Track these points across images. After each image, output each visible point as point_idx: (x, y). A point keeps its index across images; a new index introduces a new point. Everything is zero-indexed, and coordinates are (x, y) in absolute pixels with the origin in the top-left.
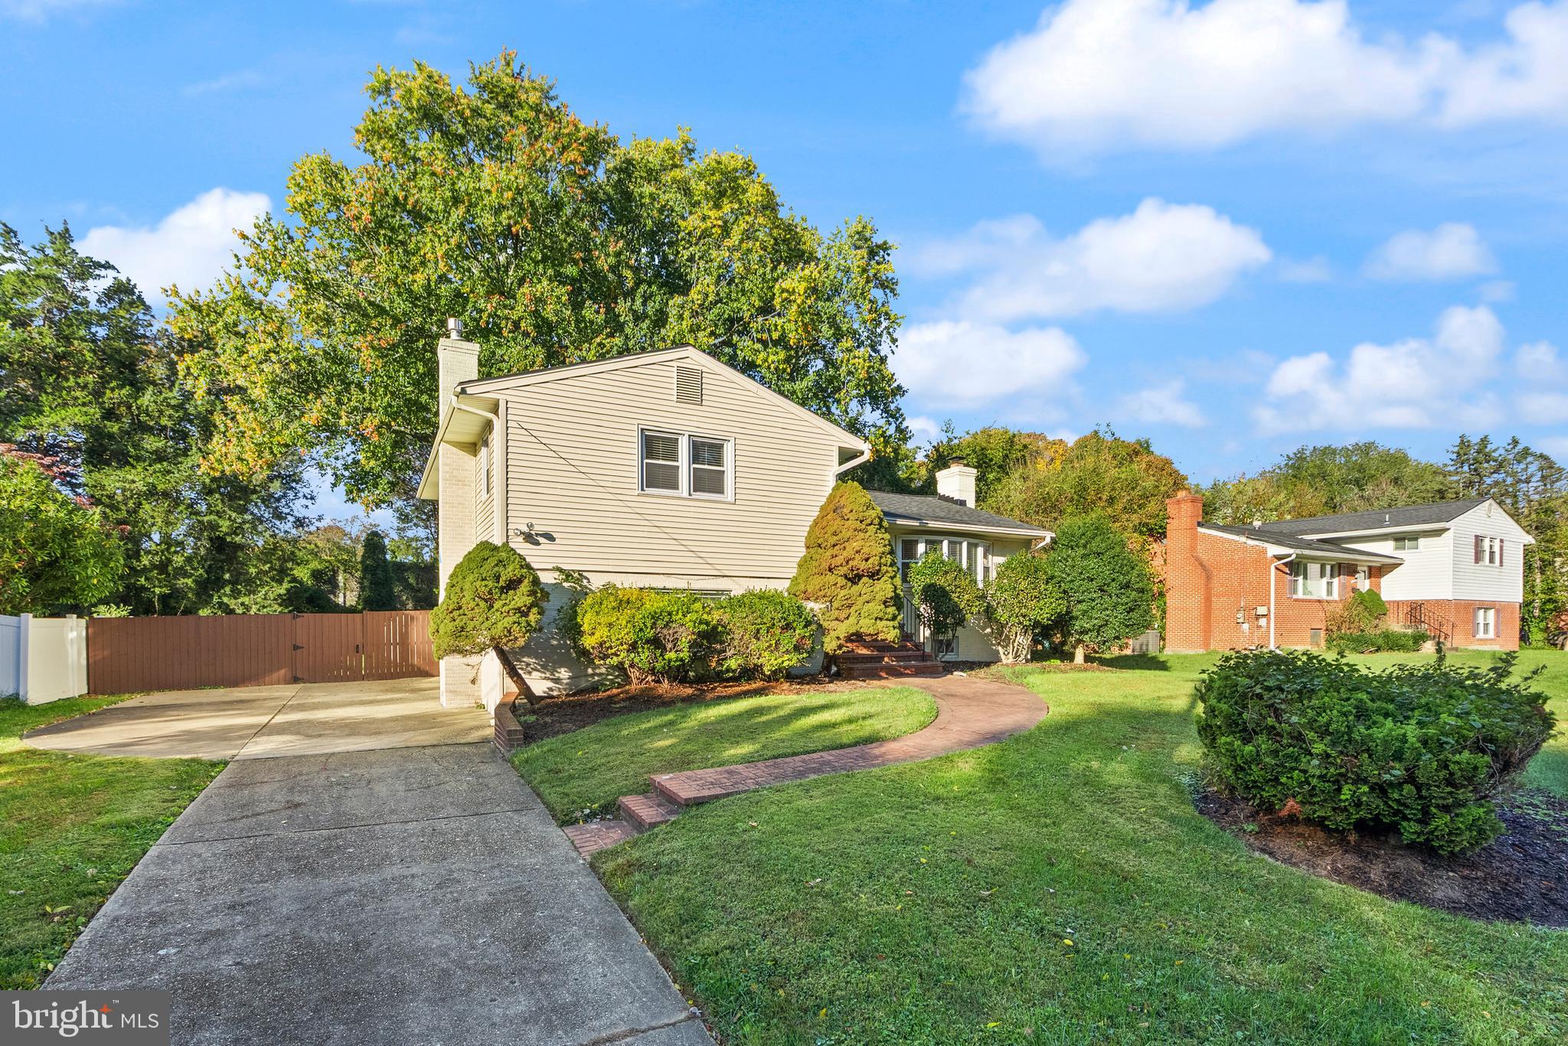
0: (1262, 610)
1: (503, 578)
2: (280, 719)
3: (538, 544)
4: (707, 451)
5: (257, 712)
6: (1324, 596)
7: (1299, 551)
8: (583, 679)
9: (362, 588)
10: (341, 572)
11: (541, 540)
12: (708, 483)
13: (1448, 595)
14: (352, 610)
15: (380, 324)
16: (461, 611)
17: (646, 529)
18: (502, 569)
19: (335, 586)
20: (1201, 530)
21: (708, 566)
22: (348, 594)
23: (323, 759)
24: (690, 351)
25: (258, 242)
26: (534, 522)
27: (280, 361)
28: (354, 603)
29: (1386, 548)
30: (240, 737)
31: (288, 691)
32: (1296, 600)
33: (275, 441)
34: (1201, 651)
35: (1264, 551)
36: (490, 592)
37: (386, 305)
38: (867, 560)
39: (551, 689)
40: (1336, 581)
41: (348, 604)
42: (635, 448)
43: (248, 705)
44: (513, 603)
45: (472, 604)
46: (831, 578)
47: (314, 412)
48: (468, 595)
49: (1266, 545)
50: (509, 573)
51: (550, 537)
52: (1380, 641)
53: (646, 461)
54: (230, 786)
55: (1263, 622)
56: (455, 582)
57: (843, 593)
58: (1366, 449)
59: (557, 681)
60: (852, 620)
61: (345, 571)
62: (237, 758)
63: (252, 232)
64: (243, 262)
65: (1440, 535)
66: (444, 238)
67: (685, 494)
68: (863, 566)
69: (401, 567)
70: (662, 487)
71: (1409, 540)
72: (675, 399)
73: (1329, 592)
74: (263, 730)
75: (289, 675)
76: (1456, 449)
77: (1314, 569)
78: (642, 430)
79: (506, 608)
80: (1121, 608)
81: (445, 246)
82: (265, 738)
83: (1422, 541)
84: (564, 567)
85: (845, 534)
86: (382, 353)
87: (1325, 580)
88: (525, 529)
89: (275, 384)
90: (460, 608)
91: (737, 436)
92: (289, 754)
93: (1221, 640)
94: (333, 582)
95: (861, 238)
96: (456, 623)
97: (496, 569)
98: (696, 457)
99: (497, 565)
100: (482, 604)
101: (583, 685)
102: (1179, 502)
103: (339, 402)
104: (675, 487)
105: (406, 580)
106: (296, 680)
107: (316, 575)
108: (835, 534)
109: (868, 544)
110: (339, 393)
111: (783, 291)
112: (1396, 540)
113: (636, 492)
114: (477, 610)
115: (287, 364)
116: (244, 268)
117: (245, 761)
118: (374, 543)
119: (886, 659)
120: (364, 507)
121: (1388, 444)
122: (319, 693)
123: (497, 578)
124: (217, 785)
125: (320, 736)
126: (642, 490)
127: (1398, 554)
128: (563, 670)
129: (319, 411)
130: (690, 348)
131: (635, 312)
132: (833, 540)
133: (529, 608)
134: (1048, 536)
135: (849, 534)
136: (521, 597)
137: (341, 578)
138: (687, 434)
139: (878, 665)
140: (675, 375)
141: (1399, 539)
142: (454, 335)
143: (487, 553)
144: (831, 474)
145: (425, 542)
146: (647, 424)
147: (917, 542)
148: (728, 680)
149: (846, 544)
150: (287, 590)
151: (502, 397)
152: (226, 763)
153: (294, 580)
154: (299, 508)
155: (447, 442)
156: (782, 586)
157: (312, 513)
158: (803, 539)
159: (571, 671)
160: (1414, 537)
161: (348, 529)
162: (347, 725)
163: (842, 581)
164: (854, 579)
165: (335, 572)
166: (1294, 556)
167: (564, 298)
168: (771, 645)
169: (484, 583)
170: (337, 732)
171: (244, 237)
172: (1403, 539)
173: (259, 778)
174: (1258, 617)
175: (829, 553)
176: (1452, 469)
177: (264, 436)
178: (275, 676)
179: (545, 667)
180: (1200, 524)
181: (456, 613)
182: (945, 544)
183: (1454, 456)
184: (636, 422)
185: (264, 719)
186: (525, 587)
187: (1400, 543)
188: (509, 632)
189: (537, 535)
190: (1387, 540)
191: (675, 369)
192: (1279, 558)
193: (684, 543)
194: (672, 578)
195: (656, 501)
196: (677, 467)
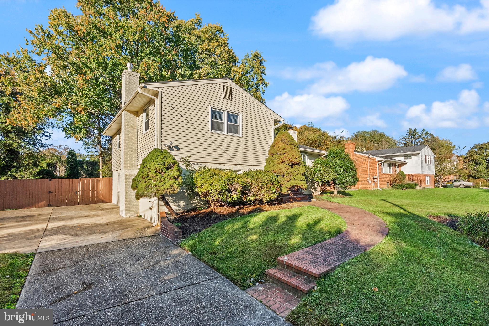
0: (375, 177)
1: (166, 164)
2: (52, 225)
3: (173, 150)
4: (233, 117)
5: (38, 222)
6: (389, 172)
7: (385, 159)
8: (189, 205)
9: (67, 169)
10: (58, 163)
11: (174, 149)
12: (233, 129)
13: (420, 172)
14: (62, 178)
15: (86, 71)
16: (149, 178)
17: (212, 146)
18: (166, 160)
19: (56, 169)
20: (355, 152)
21: (234, 161)
22: (61, 171)
23: (85, 249)
24: (228, 80)
25: (37, 35)
26: (173, 142)
27: (43, 82)
28: (63, 175)
29: (402, 159)
30: (37, 237)
31: (48, 211)
32: (383, 174)
33: (40, 113)
34: (357, 189)
35: (375, 159)
36: (162, 170)
37: (89, 65)
38: (296, 159)
40: (391, 168)
41: (60, 175)
42: (209, 115)
43: (31, 219)
44: (171, 174)
45: (154, 175)
46: (284, 165)
47: (58, 102)
48: (152, 171)
49: (376, 157)
50: (168, 161)
51: (178, 148)
52: (407, 186)
53: (212, 120)
54: (43, 273)
55: (375, 180)
56: (145, 165)
57: (289, 171)
58: (374, 132)
59: (179, 206)
60: (292, 181)
61: (59, 163)
62: (39, 251)
63: (35, 32)
64: (30, 43)
65: (417, 155)
66: (114, 41)
67: (226, 133)
68: (296, 161)
69: (81, 163)
70: (218, 130)
71: (409, 156)
72: (223, 97)
73: (390, 172)
74: (45, 233)
75: (46, 204)
76: (408, 132)
77: (386, 165)
78: (211, 108)
79: (169, 177)
80: (350, 177)
81: (114, 44)
82: (48, 238)
83: (412, 157)
85: (288, 149)
86: (87, 81)
87: (389, 168)
88: (169, 144)
89: (41, 91)
90: (148, 177)
91: (242, 113)
92: (66, 246)
93: (362, 186)
94: (55, 167)
95: (256, 56)
96: (147, 183)
97: (163, 160)
98: (229, 120)
99: (164, 158)
100: (159, 174)
101: (190, 208)
102: (348, 144)
103: (68, 99)
104: (222, 130)
105: (83, 167)
106: (49, 205)
107: (49, 165)
108: (284, 149)
109: (296, 153)
110: (67, 96)
111: (234, 71)
112: (405, 156)
113: (209, 132)
114: (156, 177)
115: (47, 83)
116: (30, 45)
117: (44, 252)
118: (72, 154)
119: (290, 195)
120: (75, 139)
121: (380, 131)
122: (63, 211)
123: (164, 163)
124: (34, 272)
125: (76, 235)
126: (211, 131)
127: (406, 160)
128: (182, 202)
129: (60, 102)
130: (228, 79)
131: (182, 74)
132: (283, 152)
133: (178, 177)
134: (326, 153)
135: (290, 149)
136: (174, 172)
137: (58, 166)
138: (226, 111)
139: (288, 197)
140: (223, 88)
141: (406, 156)
142: (129, 69)
143: (159, 153)
144: (273, 129)
145: (95, 153)
146: (213, 106)
148: (249, 204)
149: (289, 153)
150: (40, 170)
151: (160, 91)
152: (34, 255)
153: (42, 167)
154: (43, 140)
155: (126, 111)
156: (262, 169)
157: (48, 142)
158: (268, 152)
159: (185, 202)
160: (410, 156)
161: (58, 149)
162: (86, 228)
163: (288, 167)
164: (292, 166)
165: (56, 164)
166: (384, 161)
167: (157, 67)
168: (267, 191)
169: (159, 166)
170: (83, 232)
171: (31, 33)
172: (407, 156)
173: (57, 264)
174: (374, 179)
175: (283, 156)
176: (407, 137)
177: (35, 111)
178: (40, 204)
179: (174, 201)
180: (354, 151)
181: (146, 179)
183: (408, 134)
184: (209, 105)
185: (43, 226)
186: (175, 168)
187: (406, 157)
188: (172, 186)
189: (173, 147)
190: (402, 156)
191: (223, 86)
192: (379, 161)
193: (226, 152)
194: (221, 165)
195: (216, 135)
196: (223, 123)
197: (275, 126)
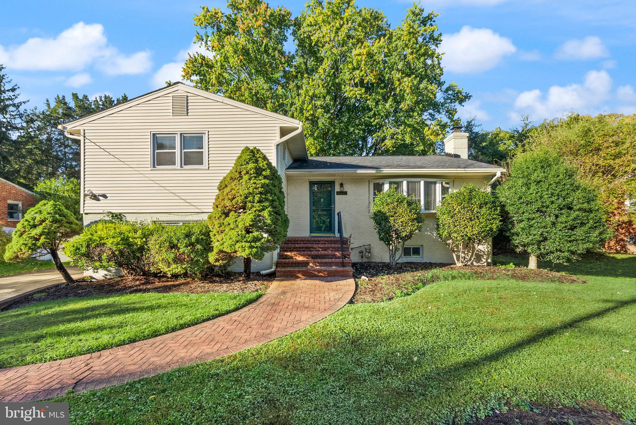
3: (99, 200)
4: (192, 141)
11: (101, 198)
12: (194, 159)
17: (156, 188)
21: (194, 207)
26: (97, 189)
39: (106, 275)
42: (149, 145)
51: (105, 196)
53: (156, 151)
67: (179, 168)
70: (166, 164)
72: (171, 114)
78: (154, 134)
84: (113, 211)
91: (210, 130)
98: (185, 146)
104: (174, 164)
113: (150, 169)
119: (311, 264)
126: (154, 167)
130: (180, 85)
134: (499, 172)
138: (179, 133)
140: (171, 101)
144: (273, 145)
146: (155, 131)
147: (383, 184)
151: (82, 129)
182: (405, 183)
184: (149, 131)
189: (99, 195)
191: (171, 98)
193: (177, 198)
194: (172, 215)
195: (164, 171)
196: (175, 153)
197: (281, 138)
